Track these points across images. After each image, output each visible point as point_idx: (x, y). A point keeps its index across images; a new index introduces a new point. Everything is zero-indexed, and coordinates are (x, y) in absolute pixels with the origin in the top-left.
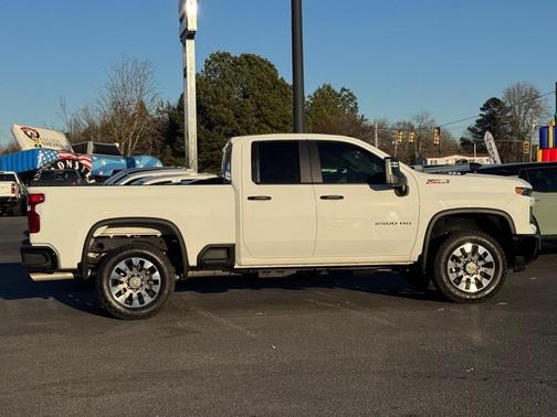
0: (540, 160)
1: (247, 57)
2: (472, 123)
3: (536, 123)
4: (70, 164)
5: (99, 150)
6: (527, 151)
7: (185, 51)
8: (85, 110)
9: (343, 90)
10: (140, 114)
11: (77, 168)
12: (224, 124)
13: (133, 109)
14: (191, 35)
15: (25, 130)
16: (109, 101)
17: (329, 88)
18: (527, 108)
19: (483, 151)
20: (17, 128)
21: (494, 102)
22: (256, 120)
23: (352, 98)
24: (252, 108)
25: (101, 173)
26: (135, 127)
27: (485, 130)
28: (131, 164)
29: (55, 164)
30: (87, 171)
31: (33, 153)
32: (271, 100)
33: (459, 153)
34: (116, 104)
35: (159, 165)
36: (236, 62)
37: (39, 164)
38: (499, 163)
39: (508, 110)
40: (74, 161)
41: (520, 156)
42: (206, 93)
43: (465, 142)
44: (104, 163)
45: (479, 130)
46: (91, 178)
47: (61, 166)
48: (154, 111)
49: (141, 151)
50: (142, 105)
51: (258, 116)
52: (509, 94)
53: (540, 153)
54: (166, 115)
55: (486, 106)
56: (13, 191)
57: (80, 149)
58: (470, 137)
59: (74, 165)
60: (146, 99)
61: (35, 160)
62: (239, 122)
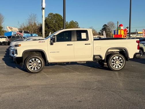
0: (114, 37)
1: (56, 14)
2: (101, 29)
3: (113, 30)
4: (18, 35)
5: (25, 32)
6: (111, 35)
7: (42, 12)
8: (23, 24)
9: (76, 22)
10: (35, 25)
11: (20, 36)
12: (51, 28)
13: (33, 24)
14: (44, 9)
15: (9, 28)
16: (28, 22)
17: (73, 21)
18: (112, 26)
19: (103, 35)
20: (8, 27)
21: (105, 25)
22: (58, 27)
23: (77, 23)
24: (57, 25)
25: (25, 37)
26: (33, 28)
27: (103, 31)
28: (32, 35)
29: (15, 35)
30: (22, 36)
31: (11, 32)
32: (61, 23)
33: (98, 35)
34: (29, 23)
35: (37, 36)
36: (54, 15)
37: (12, 35)
38: (106, 37)
39: (108, 27)
40: (19, 34)
41: (110, 36)
42: (48, 21)
43: (99, 33)
44: (26, 35)
45: (102, 31)
46: (23, 38)
47: (17, 35)
48: (37, 25)
49: (35, 32)
50: (35, 23)
51: (58, 26)
52: (108, 23)
53: (114, 35)
54: (40, 26)
55: (104, 26)
56: (6, 40)
57: (21, 32)
58: (100, 32)
59: (19, 35)
60: (36, 22)
61: (11, 34)
62: (55, 27)
